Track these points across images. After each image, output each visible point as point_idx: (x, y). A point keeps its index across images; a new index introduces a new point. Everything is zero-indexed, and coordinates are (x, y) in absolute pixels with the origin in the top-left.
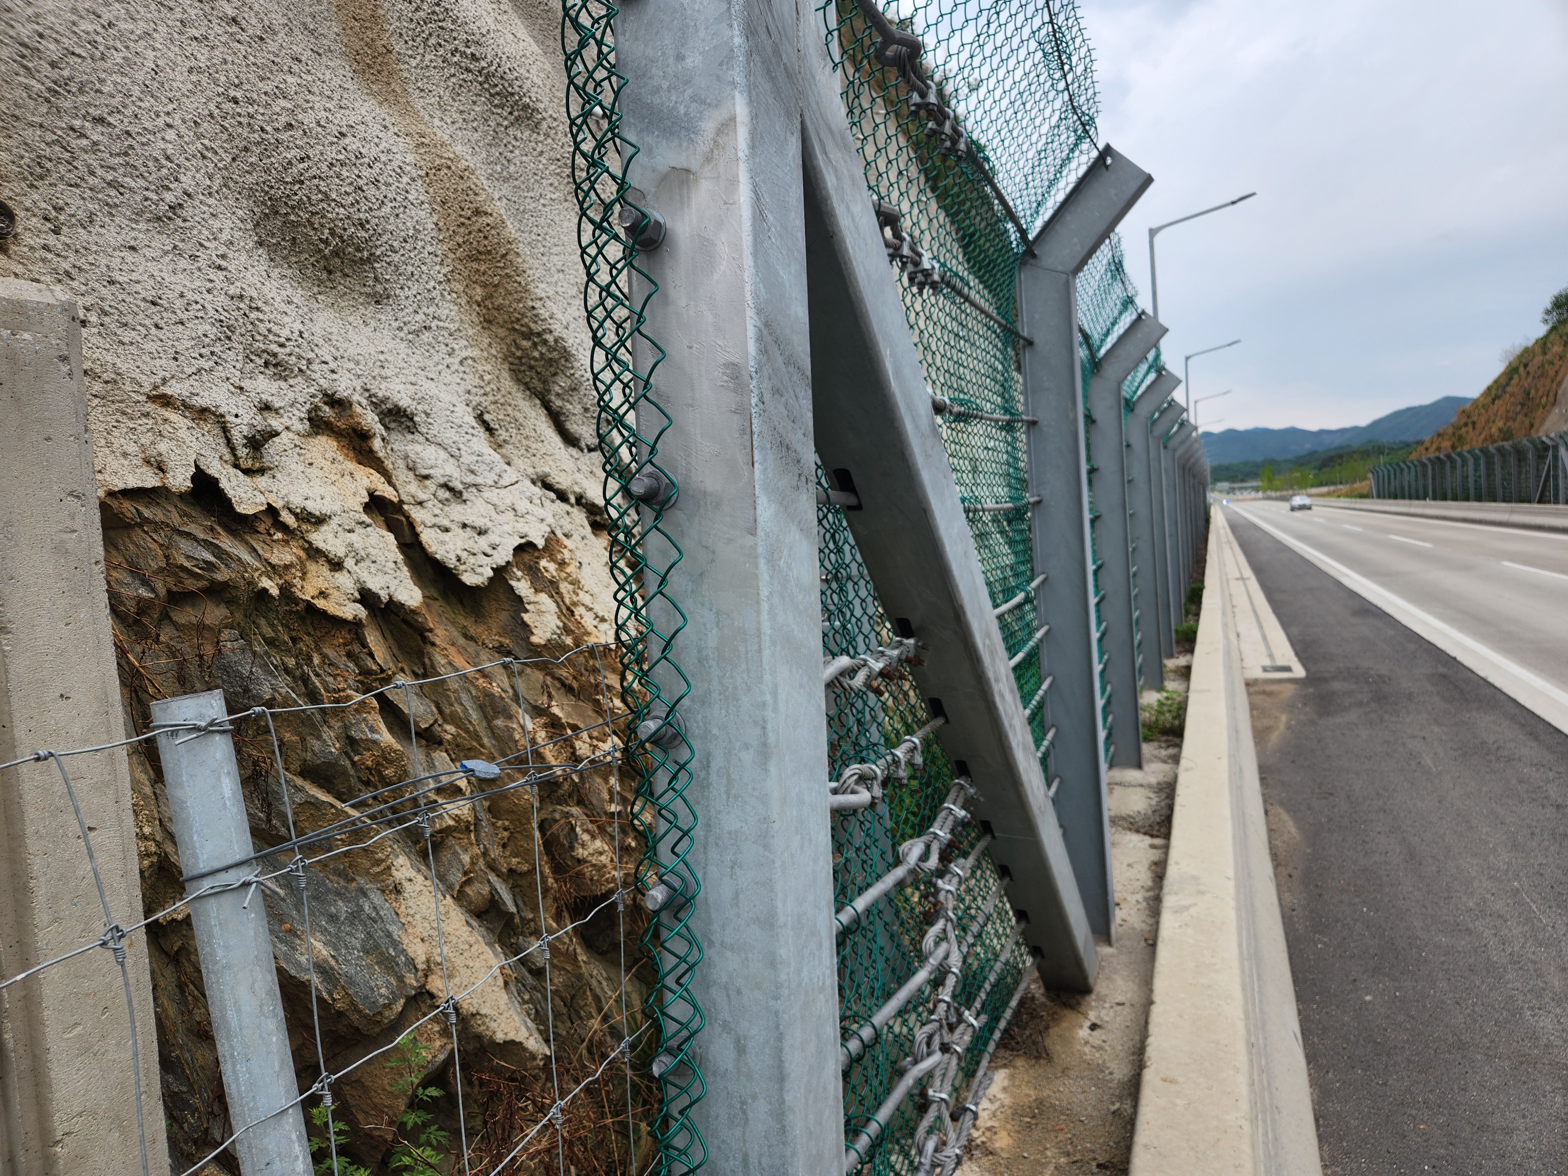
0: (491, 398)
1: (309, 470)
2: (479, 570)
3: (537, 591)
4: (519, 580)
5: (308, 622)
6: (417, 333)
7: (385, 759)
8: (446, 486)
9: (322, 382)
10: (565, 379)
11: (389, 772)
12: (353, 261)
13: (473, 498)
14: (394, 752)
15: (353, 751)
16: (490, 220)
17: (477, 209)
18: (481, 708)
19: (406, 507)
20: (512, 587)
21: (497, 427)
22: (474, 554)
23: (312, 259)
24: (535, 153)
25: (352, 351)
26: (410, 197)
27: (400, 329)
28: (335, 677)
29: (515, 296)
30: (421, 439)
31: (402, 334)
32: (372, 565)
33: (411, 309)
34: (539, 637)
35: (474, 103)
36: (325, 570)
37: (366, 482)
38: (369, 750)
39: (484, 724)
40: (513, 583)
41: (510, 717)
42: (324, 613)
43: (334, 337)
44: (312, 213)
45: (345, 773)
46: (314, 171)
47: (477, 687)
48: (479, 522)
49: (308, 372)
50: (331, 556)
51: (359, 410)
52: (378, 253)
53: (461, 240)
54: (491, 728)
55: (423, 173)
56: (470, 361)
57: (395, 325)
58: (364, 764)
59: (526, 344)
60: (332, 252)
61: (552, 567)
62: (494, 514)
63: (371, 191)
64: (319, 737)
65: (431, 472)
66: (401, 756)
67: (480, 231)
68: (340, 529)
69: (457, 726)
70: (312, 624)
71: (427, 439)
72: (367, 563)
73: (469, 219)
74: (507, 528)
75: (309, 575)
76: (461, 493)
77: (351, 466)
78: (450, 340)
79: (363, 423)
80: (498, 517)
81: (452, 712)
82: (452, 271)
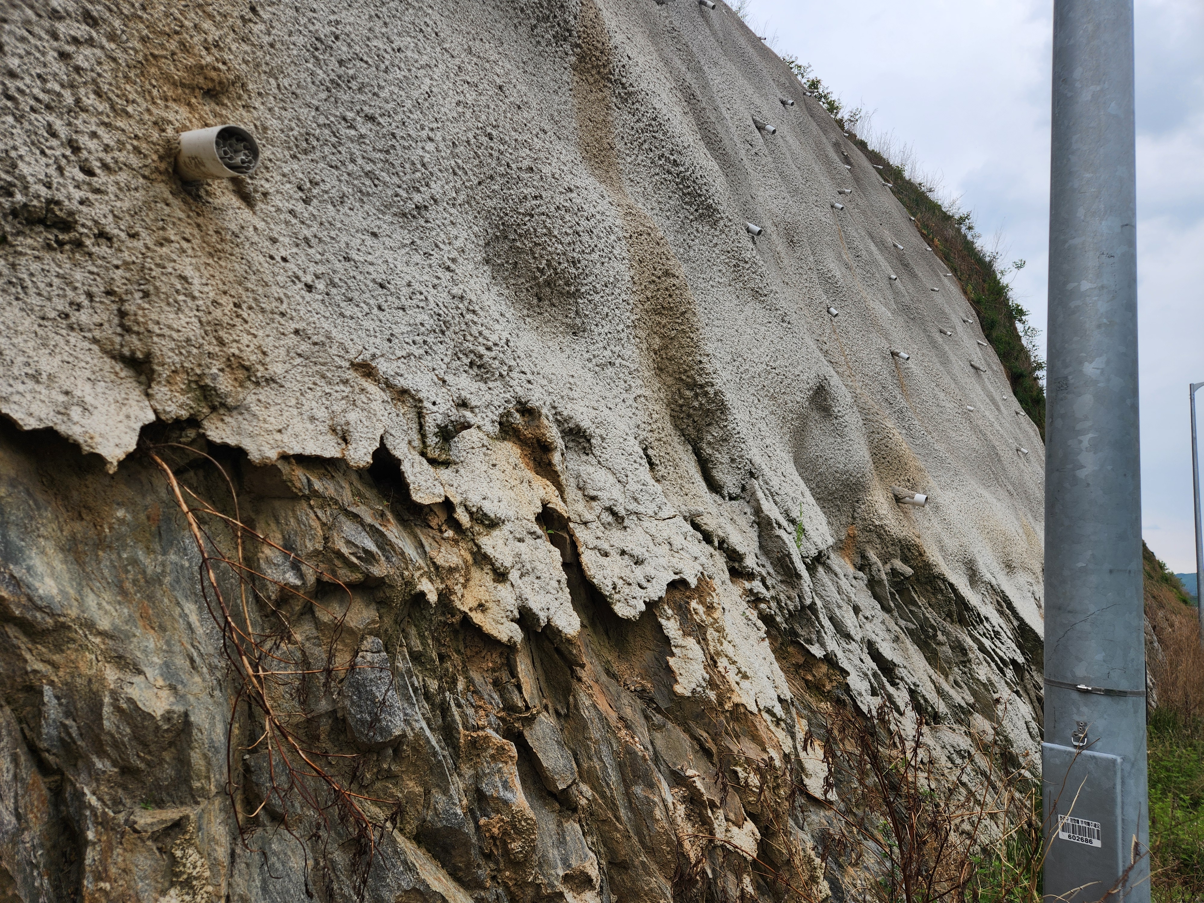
0: (656, 435)
1: (491, 471)
2: (632, 602)
3: (685, 634)
4: (668, 619)
5: (461, 637)
6: (602, 366)
7: (514, 827)
8: (610, 510)
9: (518, 389)
10: (718, 429)
11: (515, 846)
12: (561, 293)
13: (633, 526)
14: (526, 820)
15: (480, 809)
16: (676, 282)
17: (667, 270)
18: (621, 767)
19: (571, 525)
20: (660, 626)
21: (658, 462)
22: (630, 584)
23: (528, 285)
24: (711, 244)
25: (547, 370)
26: (615, 252)
27: (589, 360)
28: (477, 708)
29: (687, 350)
30: (594, 461)
31: (590, 365)
32: (536, 581)
33: (601, 345)
34: (683, 688)
36: (488, 579)
37: (542, 493)
38: (498, 812)
39: (622, 789)
40: (663, 622)
41: (651, 785)
42: (478, 630)
43: (534, 355)
44: (536, 244)
45: (466, 844)
46: (544, 209)
47: (619, 740)
48: (638, 551)
49: (508, 379)
50: (498, 565)
51: (546, 422)
52: (583, 290)
53: (650, 295)
54: (628, 795)
55: (628, 235)
56: (642, 399)
57: (586, 356)
58: (489, 830)
59: (689, 393)
60: (545, 281)
61: (701, 609)
62: (651, 545)
63: (585, 238)
64: (445, 791)
65: (599, 493)
66: (532, 826)
67: (667, 289)
68: (511, 536)
69: (593, 788)
70: (464, 640)
71: (599, 462)
72: (532, 578)
73: (659, 278)
74: (663, 561)
75: (471, 583)
76: (623, 518)
77: (530, 474)
78: (628, 378)
79: (548, 435)
80: (656, 549)
81: (590, 767)
82: (639, 320)
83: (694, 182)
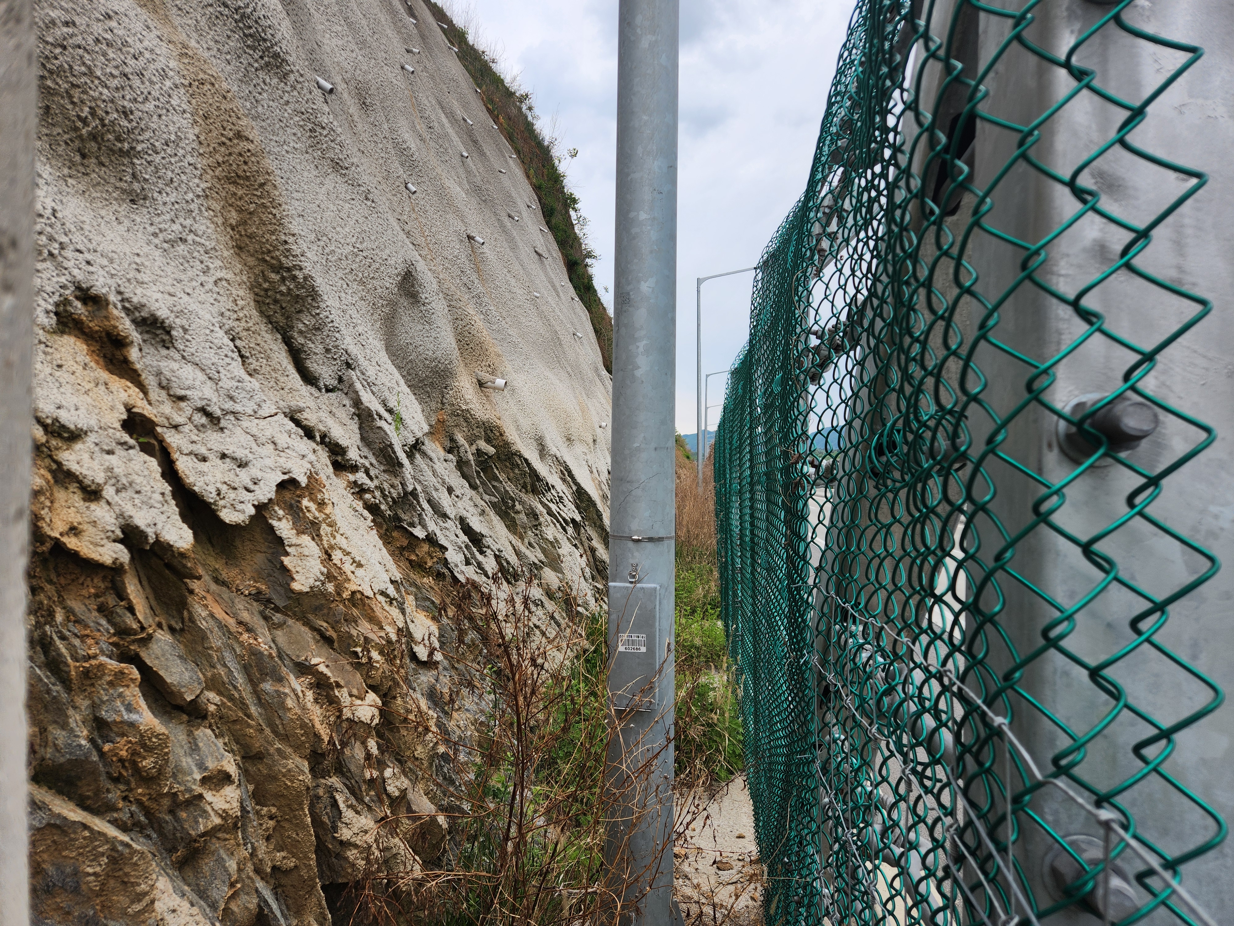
0: (243, 324)
1: (57, 374)
2: (240, 507)
3: (300, 533)
4: (280, 519)
5: (51, 566)
6: (172, 243)
7: (144, 746)
8: (203, 411)
9: (76, 272)
10: (310, 317)
11: (147, 763)
12: (111, 150)
13: (230, 426)
14: (157, 736)
15: (101, 737)
16: (251, 147)
17: (239, 132)
18: (246, 669)
19: (159, 429)
20: (272, 528)
21: (248, 354)
22: (235, 489)
23: (66, 137)
24: (282, 101)
25: (106, 247)
26: (173, 102)
27: (155, 235)
28: (82, 638)
29: (269, 227)
30: (177, 356)
31: (156, 241)
32: (136, 496)
33: (167, 217)
34: (300, 584)
35: (229, 37)
36: (77, 499)
37: (123, 396)
38: (123, 735)
39: (249, 688)
40: (274, 523)
41: (280, 680)
42: (74, 556)
43: (87, 227)
44: (73, 85)
45: (94, 773)
46: (79, 40)
47: (241, 644)
48: (240, 454)
49: (60, 259)
50: (87, 482)
51: (115, 312)
52: (139, 148)
53: (220, 159)
54: (257, 694)
55: (186, 83)
56: (224, 283)
57: (151, 229)
58: (116, 755)
59: (274, 277)
60: (90, 134)
61: (313, 506)
62: (254, 445)
63: (136, 82)
64: (64, 726)
65: (188, 393)
66: (164, 740)
67: (240, 154)
68: (97, 449)
69: (220, 693)
70: (56, 568)
71: (183, 357)
72: (130, 493)
73: (230, 140)
74: (269, 462)
75: (56, 505)
76: (218, 419)
77: (104, 375)
78: (205, 258)
79: (121, 327)
80: (259, 450)
81: (214, 675)
82: (210, 189)
83: (256, 22)
